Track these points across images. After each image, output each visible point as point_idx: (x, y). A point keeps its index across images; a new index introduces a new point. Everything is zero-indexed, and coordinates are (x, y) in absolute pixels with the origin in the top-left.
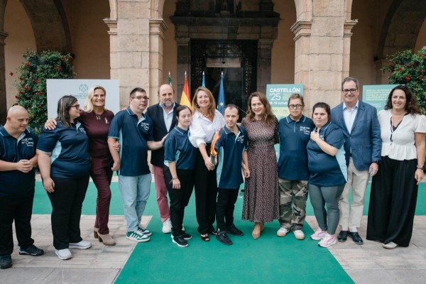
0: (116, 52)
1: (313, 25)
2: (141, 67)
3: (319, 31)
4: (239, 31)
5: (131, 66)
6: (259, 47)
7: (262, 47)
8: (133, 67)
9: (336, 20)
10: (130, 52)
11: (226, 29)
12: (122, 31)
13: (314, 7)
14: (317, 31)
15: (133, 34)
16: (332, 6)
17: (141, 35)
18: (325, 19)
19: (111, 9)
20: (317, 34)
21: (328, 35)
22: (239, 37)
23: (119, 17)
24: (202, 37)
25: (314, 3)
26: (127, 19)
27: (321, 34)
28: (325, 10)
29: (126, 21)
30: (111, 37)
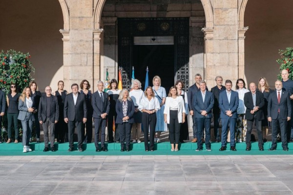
0: (67, 54)
1: (215, 31)
2: (87, 65)
3: (219, 36)
4: (169, 8)
5: (79, 64)
6: (190, 25)
7: (193, 25)
8: (81, 65)
9: (231, 27)
10: (78, 54)
11: (155, 8)
12: (73, 39)
13: (215, 18)
14: (217, 35)
15: (81, 41)
16: (228, 17)
17: (87, 41)
18: (223, 27)
19: (65, 22)
20: (218, 38)
21: (226, 39)
22: (169, 15)
23: (71, 28)
24: (129, 16)
25: (214, 16)
26: (77, 29)
27: (221, 38)
28: (223, 20)
29: (76, 31)
30: (64, 42)
